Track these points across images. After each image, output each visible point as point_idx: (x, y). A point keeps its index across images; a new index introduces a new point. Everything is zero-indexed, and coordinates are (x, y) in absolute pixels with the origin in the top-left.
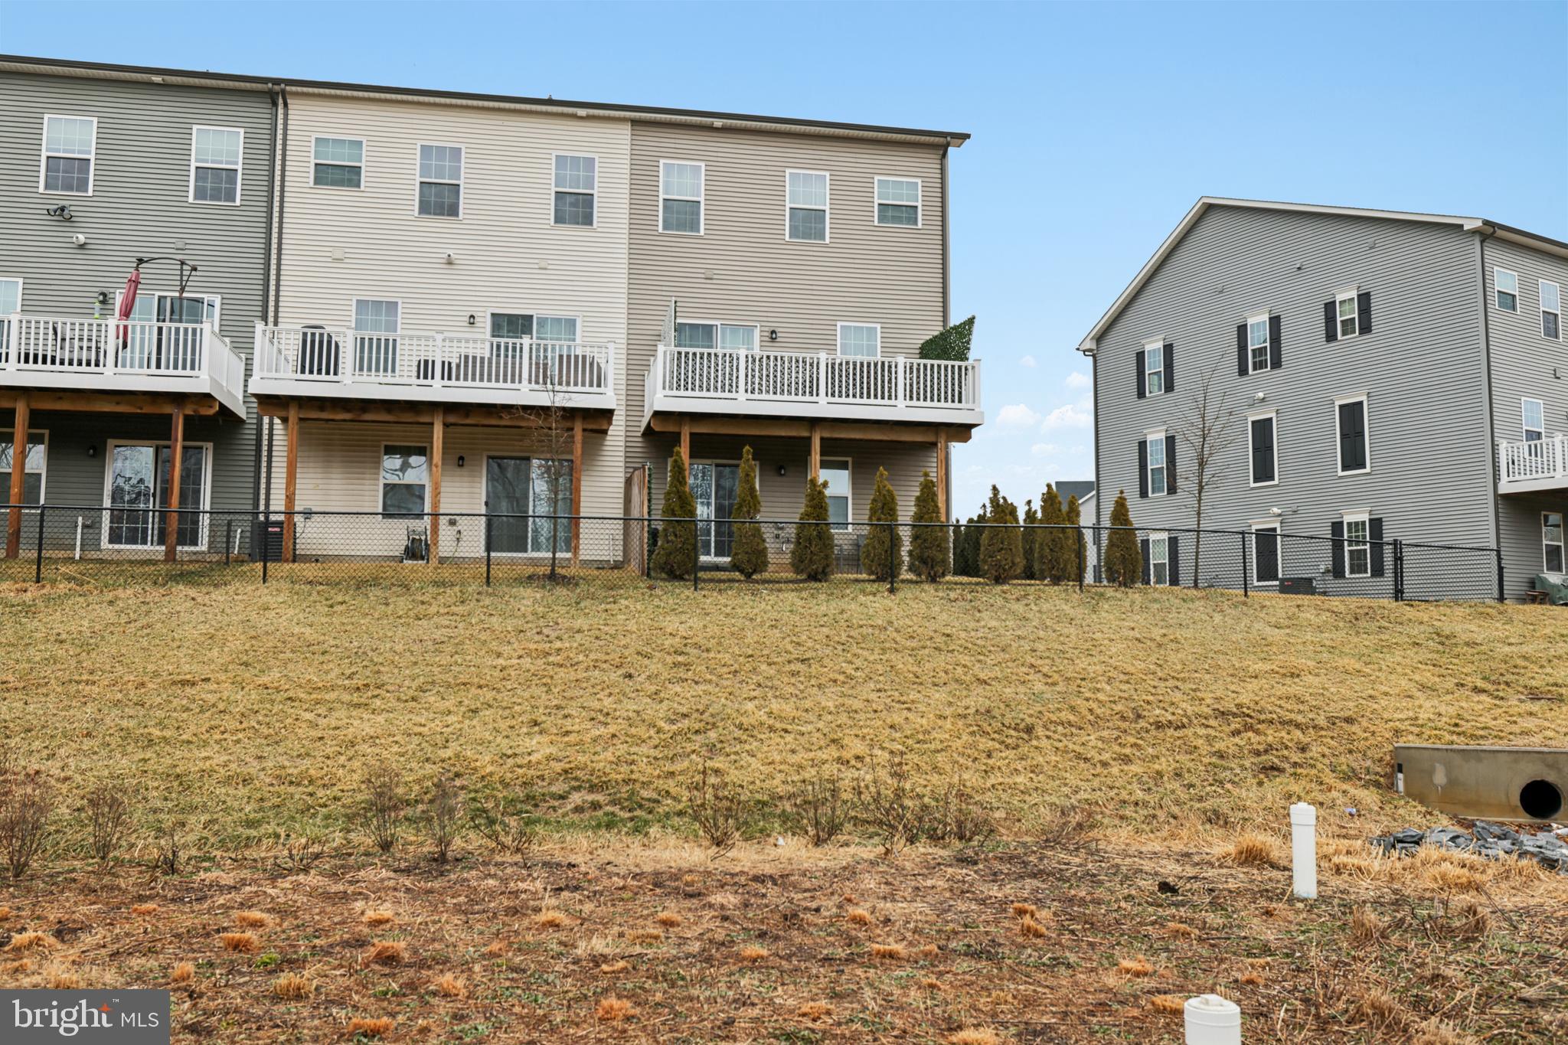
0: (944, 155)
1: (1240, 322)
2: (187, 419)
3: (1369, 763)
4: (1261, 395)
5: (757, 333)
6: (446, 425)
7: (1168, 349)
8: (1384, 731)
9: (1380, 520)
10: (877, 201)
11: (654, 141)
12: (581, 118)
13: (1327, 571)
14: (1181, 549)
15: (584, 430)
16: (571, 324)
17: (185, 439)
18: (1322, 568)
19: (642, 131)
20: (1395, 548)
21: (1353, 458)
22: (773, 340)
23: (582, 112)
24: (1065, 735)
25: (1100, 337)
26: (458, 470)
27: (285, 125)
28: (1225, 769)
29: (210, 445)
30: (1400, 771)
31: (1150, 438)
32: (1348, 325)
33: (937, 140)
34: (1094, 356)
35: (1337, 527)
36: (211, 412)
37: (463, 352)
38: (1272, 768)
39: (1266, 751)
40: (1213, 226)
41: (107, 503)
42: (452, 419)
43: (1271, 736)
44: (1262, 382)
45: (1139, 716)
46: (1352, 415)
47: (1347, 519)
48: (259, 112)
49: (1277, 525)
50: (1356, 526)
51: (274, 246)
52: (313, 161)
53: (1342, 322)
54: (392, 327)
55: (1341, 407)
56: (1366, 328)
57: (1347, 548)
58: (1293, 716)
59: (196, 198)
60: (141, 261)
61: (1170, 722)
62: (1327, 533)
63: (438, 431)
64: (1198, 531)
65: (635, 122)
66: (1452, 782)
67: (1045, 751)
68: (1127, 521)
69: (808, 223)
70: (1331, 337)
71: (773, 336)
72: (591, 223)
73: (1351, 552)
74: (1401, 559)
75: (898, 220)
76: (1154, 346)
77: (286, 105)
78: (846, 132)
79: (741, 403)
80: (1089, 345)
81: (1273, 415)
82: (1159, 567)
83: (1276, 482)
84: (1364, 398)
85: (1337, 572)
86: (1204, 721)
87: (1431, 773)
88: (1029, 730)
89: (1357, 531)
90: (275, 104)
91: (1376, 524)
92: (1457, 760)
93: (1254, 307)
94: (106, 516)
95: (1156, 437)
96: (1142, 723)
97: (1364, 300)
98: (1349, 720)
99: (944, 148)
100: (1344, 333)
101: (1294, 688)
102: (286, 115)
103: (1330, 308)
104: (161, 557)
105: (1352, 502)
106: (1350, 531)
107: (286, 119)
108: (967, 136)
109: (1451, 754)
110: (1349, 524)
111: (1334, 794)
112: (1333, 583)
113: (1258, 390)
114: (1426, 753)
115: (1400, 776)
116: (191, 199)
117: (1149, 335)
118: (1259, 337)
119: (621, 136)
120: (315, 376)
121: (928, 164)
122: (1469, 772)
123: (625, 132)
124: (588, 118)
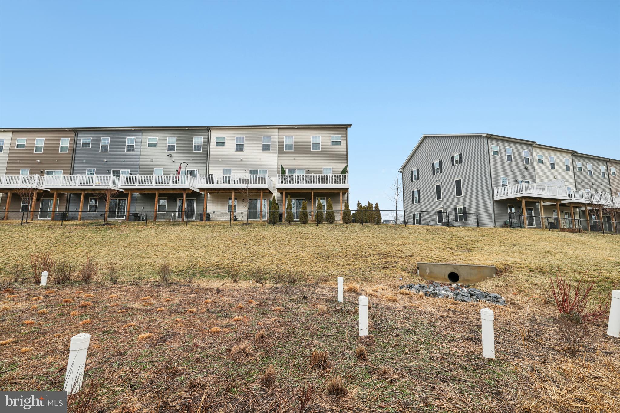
0: (347, 130)
1: (433, 163)
2: (186, 194)
3: (412, 267)
4: (438, 179)
5: (305, 170)
6: (235, 193)
7: (418, 170)
8: (419, 258)
9: (466, 208)
10: (331, 141)
11: (283, 132)
12: (268, 129)
13: (454, 220)
14: (422, 216)
15: (263, 193)
16: (266, 171)
17: (186, 198)
18: (453, 219)
19: (280, 130)
20: (447, 214)
21: (459, 193)
22: (309, 172)
23: (268, 127)
24: (337, 259)
25: (403, 168)
26: (243, 202)
27: (211, 135)
28: (373, 267)
29: (196, 199)
30: (418, 269)
31: (414, 190)
32: (457, 161)
33: (345, 126)
34: (402, 173)
35: (456, 210)
36: (191, 192)
37: (239, 178)
38: (386, 268)
39: (386, 263)
40: (426, 142)
41: (177, 210)
42: (236, 192)
43: (389, 259)
44: (438, 176)
45: (358, 254)
46: (458, 183)
47: (458, 208)
48: (206, 133)
49: (442, 210)
50: (460, 209)
51: (208, 159)
52: (216, 142)
53: (456, 161)
54: (230, 174)
55: (456, 181)
56: (461, 162)
57: (458, 214)
58: (397, 255)
59: (194, 151)
60: (181, 163)
61: (365, 256)
62: (453, 211)
63: (233, 194)
64: (396, 211)
65: (279, 128)
66: (431, 272)
67: (329, 263)
68: (378, 209)
69: (316, 146)
70: (453, 165)
71: (308, 171)
72: (270, 150)
73: (459, 215)
74: (448, 216)
75: (336, 144)
76: (415, 170)
77: (210, 131)
78: (321, 126)
79: (295, 186)
80: (400, 170)
81: (441, 184)
82: (417, 220)
83: (442, 199)
84: (461, 179)
85: (456, 220)
86: (374, 256)
87: (426, 270)
88: (329, 257)
89: (460, 210)
90: (209, 131)
91: (465, 209)
92: (432, 266)
93: (436, 159)
94: (177, 213)
95: (416, 190)
96: (358, 256)
97: (460, 155)
98: (411, 256)
99: (346, 128)
100: (456, 164)
101: (402, 248)
102: (211, 133)
103: (453, 158)
104: (181, 221)
105: (459, 203)
106: (459, 210)
107: (211, 134)
108: (351, 125)
109: (430, 265)
110: (459, 209)
111: (398, 274)
112: (455, 224)
113: (437, 178)
114: (424, 265)
115: (418, 270)
116: (193, 151)
117: (414, 167)
118: (437, 166)
119: (276, 132)
120: (210, 184)
121: (343, 132)
122: (436, 270)
123: (277, 130)
124: (269, 128)
